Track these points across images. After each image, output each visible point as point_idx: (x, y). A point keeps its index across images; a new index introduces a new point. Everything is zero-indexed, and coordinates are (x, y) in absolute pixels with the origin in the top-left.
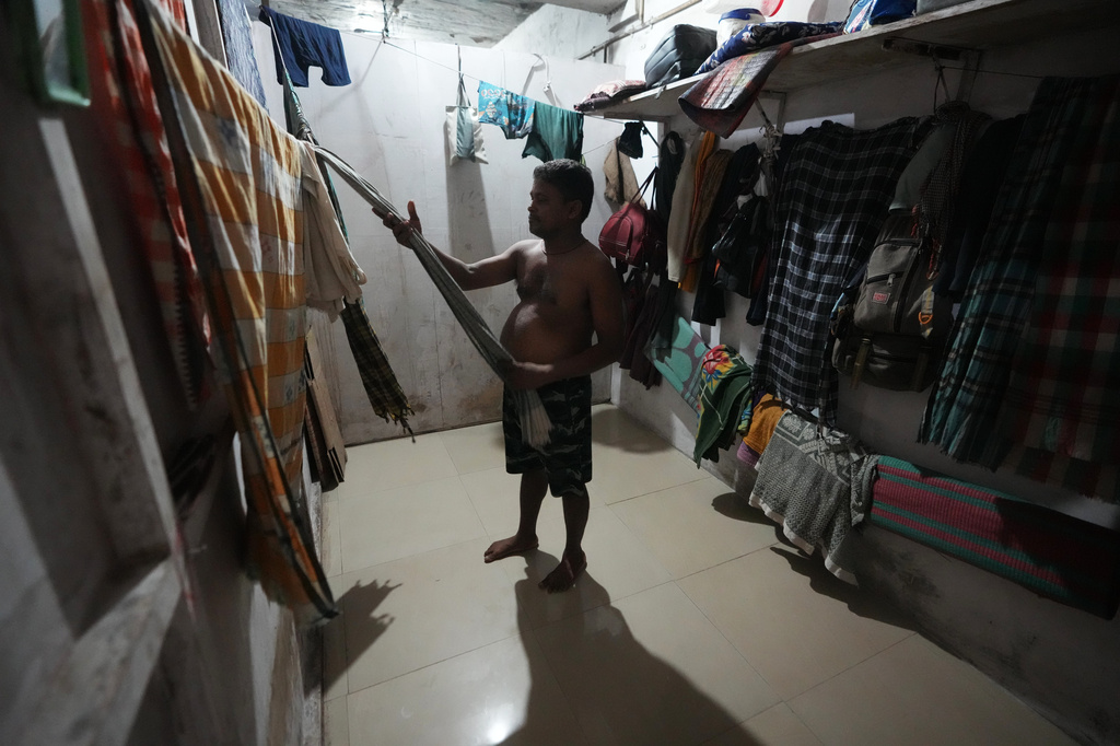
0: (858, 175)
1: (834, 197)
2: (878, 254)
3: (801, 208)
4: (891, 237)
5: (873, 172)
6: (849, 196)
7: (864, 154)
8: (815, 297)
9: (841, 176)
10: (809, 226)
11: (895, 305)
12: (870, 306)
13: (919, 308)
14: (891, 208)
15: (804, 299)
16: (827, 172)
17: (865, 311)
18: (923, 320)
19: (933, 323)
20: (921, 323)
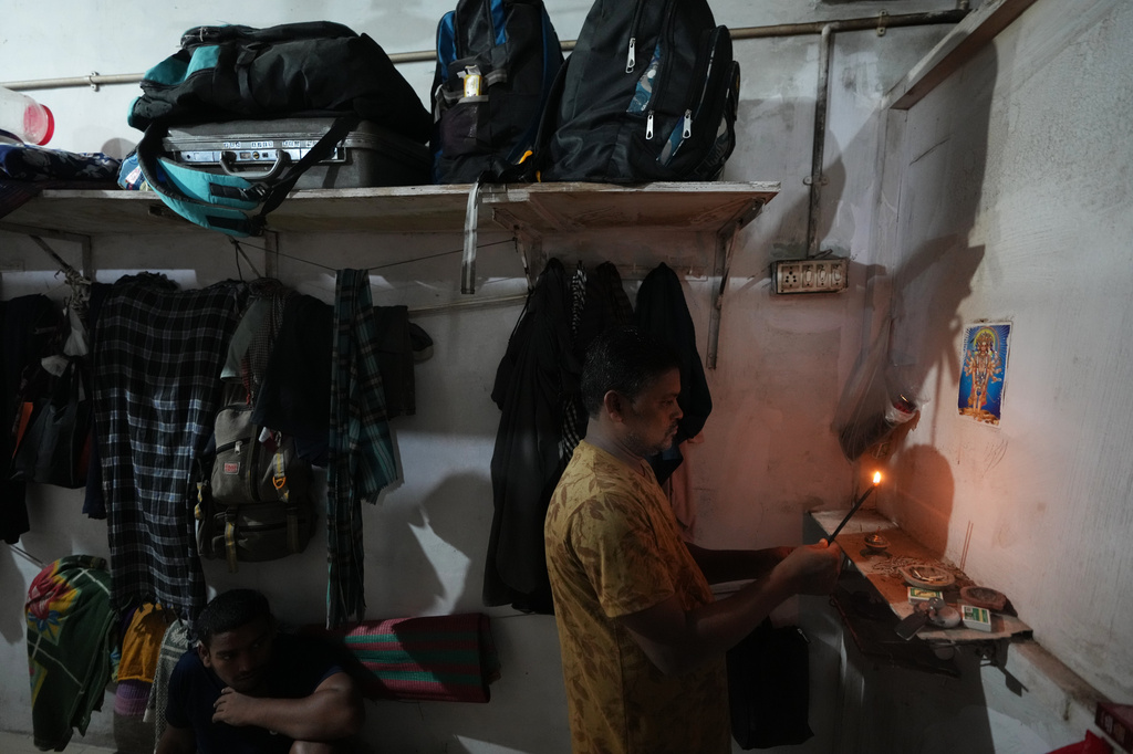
0: (186, 335)
1: (166, 358)
2: (222, 419)
3: (129, 372)
4: (233, 401)
5: (201, 332)
6: (181, 358)
7: (189, 313)
8: (172, 473)
9: (167, 335)
10: (144, 392)
11: (248, 473)
12: (224, 479)
13: (272, 472)
14: (222, 376)
15: (158, 479)
16: (150, 331)
17: (219, 485)
18: (278, 484)
19: (289, 484)
20: (277, 488)
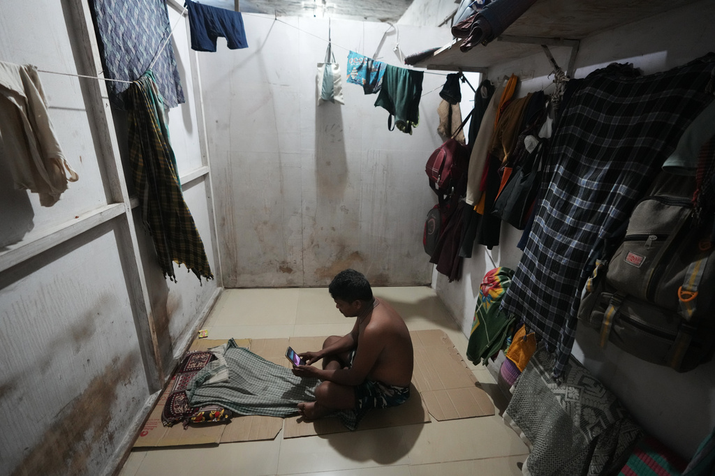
0: (634, 120)
1: (606, 143)
2: (643, 209)
3: (570, 152)
4: (662, 192)
5: (652, 117)
6: (621, 143)
7: (645, 98)
8: (570, 242)
9: (616, 120)
11: (651, 271)
12: (623, 265)
13: (681, 281)
14: (665, 164)
15: (557, 242)
16: (602, 119)
17: (617, 269)
18: (684, 296)
19: (698, 302)
20: (681, 300)
